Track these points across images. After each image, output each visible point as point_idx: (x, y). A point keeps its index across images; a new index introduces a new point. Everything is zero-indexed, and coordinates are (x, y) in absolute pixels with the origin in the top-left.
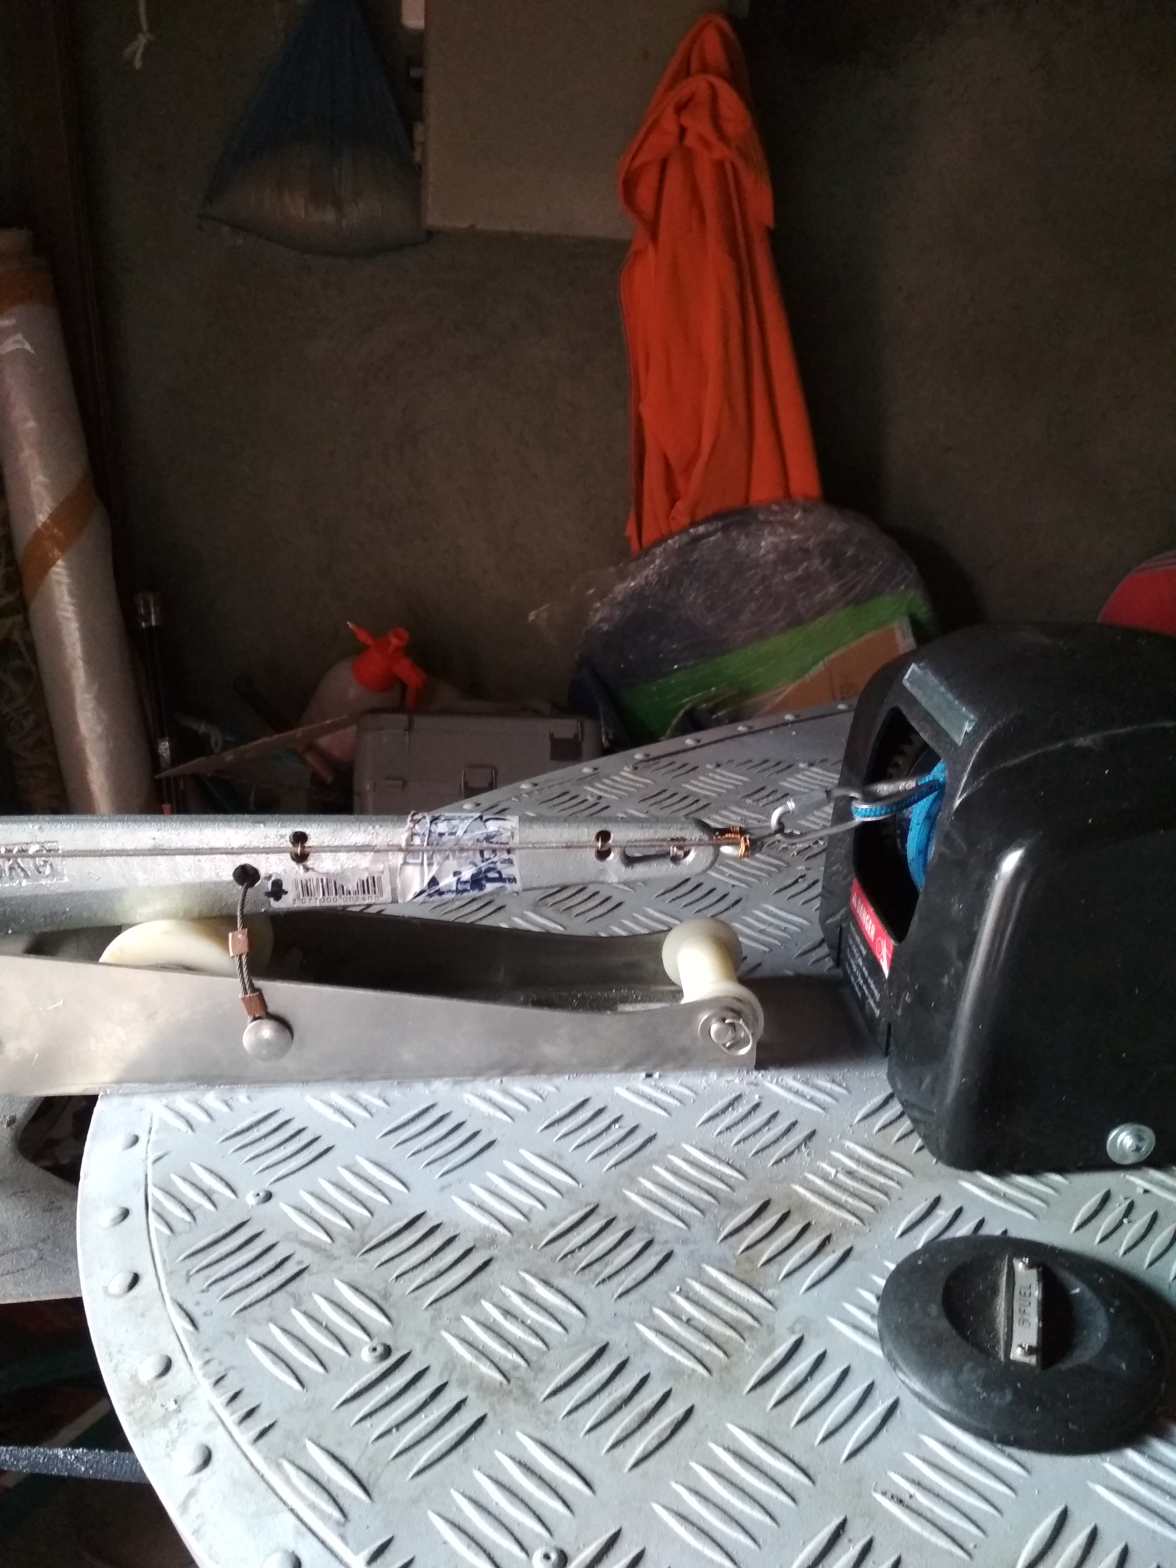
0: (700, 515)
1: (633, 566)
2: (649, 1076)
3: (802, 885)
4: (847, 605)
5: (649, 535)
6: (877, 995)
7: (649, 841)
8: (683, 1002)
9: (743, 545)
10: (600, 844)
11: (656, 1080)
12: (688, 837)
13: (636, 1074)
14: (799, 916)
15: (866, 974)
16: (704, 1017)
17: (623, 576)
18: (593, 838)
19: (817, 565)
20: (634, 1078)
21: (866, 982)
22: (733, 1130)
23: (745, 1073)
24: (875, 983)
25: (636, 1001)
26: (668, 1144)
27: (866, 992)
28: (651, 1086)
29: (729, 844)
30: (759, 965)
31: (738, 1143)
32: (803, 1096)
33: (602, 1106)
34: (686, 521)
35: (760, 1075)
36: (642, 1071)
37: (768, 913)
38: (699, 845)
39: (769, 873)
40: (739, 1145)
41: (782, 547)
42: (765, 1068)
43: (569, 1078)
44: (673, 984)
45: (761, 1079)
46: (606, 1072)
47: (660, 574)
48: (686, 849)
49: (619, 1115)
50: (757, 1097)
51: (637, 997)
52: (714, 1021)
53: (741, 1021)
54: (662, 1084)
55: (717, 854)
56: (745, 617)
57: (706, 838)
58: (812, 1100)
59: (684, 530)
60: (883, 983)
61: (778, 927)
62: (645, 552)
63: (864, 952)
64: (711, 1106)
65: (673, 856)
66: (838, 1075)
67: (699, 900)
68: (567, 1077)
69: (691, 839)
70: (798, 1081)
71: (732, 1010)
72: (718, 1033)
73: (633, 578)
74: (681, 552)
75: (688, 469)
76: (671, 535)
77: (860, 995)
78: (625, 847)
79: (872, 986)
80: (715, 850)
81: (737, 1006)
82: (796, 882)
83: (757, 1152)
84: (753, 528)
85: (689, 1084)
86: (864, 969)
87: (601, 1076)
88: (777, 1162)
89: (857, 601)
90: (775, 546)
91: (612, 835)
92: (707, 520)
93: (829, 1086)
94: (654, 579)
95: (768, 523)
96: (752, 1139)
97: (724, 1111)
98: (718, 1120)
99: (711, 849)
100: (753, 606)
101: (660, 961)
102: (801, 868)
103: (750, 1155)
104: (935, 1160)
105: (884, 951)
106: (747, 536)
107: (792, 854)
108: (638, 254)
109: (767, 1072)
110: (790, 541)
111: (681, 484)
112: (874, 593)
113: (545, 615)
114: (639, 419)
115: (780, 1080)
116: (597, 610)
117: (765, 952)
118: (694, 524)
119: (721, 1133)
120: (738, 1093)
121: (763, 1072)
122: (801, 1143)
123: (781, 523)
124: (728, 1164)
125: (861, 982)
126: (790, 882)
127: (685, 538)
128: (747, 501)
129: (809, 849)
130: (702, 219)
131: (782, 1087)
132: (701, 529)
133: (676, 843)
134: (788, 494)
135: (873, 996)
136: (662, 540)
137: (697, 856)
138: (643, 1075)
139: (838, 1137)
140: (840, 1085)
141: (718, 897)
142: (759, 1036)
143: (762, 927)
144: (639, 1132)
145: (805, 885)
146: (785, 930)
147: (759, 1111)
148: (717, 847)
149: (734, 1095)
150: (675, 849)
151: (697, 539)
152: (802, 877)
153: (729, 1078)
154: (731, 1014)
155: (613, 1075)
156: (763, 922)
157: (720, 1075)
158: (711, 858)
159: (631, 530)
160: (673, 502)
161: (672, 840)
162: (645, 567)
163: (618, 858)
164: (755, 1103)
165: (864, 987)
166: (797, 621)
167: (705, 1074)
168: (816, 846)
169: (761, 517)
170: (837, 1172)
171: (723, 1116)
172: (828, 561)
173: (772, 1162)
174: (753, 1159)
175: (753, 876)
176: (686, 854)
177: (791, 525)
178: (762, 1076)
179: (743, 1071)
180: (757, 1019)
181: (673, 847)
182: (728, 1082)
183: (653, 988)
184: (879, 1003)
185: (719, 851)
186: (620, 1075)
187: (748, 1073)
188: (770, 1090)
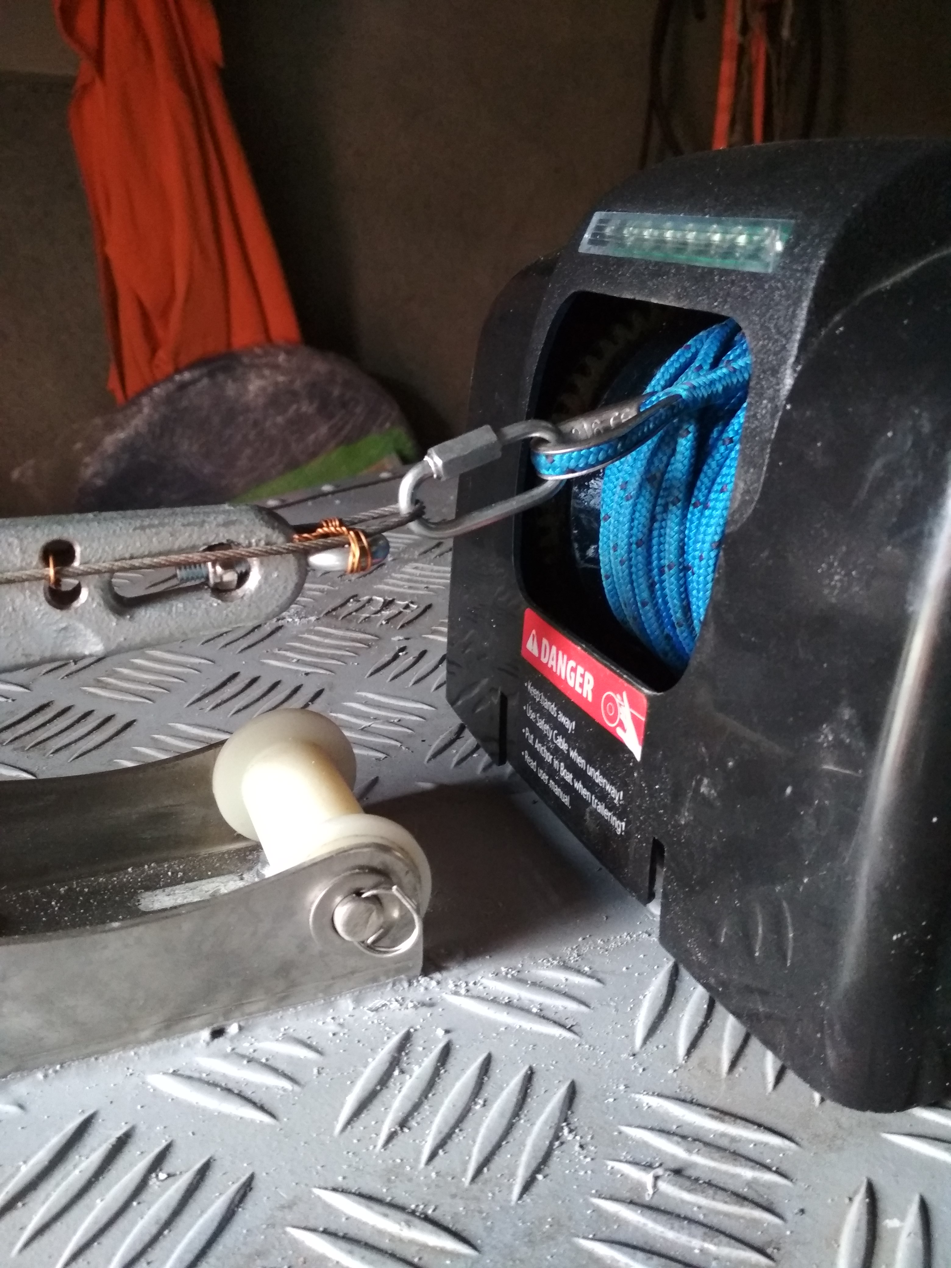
0: (184, 360)
1: (120, 417)
2: (218, 1033)
3: (405, 661)
4: (338, 445)
5: (133, 383)
6: (617, 795)
7: (160, 554)
8: (269, 872)
9: (231, 389)
10: (51, 571)
11: (232, 1039)
12: (242, 539)
13: (190, 1037)
14: (417, 701)
15: (580, 761)
16: (316, 895)
17: (110, 427)
18: (35, 559)
19: (307, 408)
20: (188, 1045)
21: (580, 775)
22: (413, 1123)
23: (406, 985)
24: (604, 774)
25: (175, 882)
26: (285, 1195)
27: (584, 792)
28: (226, 1056)
29: (326, 548)
30: (376, 781)
31: (433, 1155)
32: (523, 1010)
33: (124, 1129)
34: (170, 369)
35: (434, 983)
36: (202, 1027)
37: (367, 703)
38: (268, 553)
39: (355, 651)
40: (437, 1161)
41: (270, 389)
42: (439, 968)
43: (46, 1076)
44: (240, 837)
45: (437, 989)
46: (125, 1047)
47: (149, 424)
48: (241, 569)
49: (164, 1143)
50: (440, 1032)
51: (175, 873)
52: (338, 899)
53: (395, 887)
54: (245, 1047)
55: (305, 570)
56: (243, 462)
57: (279, 539)
58: (543, 1016)
59: (169, 378)
60: (630, 771)
61: (388, 721)
62: (133, 401)
63: (570, 726)
64: (358, 1075)
65: (216, 584)
66: (569, 952)
67: (258, 700)
68: (40, 1076)
69: (250, 545)
70: (505, 979)
71: (373, 870)
72: (352, 924)
73: (123, 429)
74: (169, 400)
75: (165, 313)
76: (156, 384)
77: (566, 800)
78: (112, 572)
79: (600, 779)
80: (299, 560)
81: (378, 859)
82: (396, 657)
83: (479, 1171)
84: (239, 371)
85: (303, 1036)
86: (573, 754)
87: (116, 1056)
88: (527, 1187)
89: (349, 440)
90: (263, 389)
91: (78, 550)
92: (190, 367)
93: (560, 977)
94: (144, 429)
95: (252, 366)
96: (459, 1137)
97: (384, 1080)
98: (376, 1107)
99: (290, 563)
100: (248, 451)
101: (210, 802)
102: (397, 639)
103: (467, 1180)
104: (817, 1096)
105: (625, 713)
106: (235, 380)
107: (379, 623)
108: (85, 88)
109: (445, 974)
110: (276, 384)
111: (160, 333)
112: (362, 432)
113: (30, 473)
114: (107, 261)
115: (471, 984)
116: (87, 465)
117: (378, 759)
118: (178, 371)
119: (392, 1137)
120: (402, 1032)
121: (438, 976)
122: (560, 1122)
123: (267, 365)
124: (427, 1219)
125: (569, 777)
126: (387, 658)
127: (171, 386)
128: (229, 344)
129: (400, 616)
130: (148, 51)
131: (479, 998)
132: (187, 376)
133: (219, 553)
134: (269, 339)
135: (603, 796)
136: (146, 390)
137: (266, 578)
138: (206, 1034)
139: (622, 1087)
140: (579, 972)
141: (288, 692)
142: (424, 908)
143: (365, 724)
144: (214, 1177)
145: (411, 659)
146: (399, 723)
147: (453, 1062)
148: (305, 553)
149: (396, 1039)
150: (219, 569)
151: (183, 387)
152: (402, 649)
153: (378, 1002)
154: (373, 879)
155: (142, 1049)
156: (366, 716)
157: (358, 1001)
158: (293, 579)
159: (114, 383)
160: (154, 351)
161: (211, 548)
162: (133, 417)
163: (98, 600)
164: (441, 1045)
165: (578, 786)
166: (293, 465)
167: (330, 1004)
168: (408, 611)
169: (246, 360)
170: (656, 1178)
171: (385, 1095)
172: (315, 405)
173: (517, 1189)
174: (475, 1187)
175: (333, 657)
176: (243, 578)
177: (275, 367)
178: (438, 983)
179: (400, 981)
180: (419, 878)
181: (214, 566)
182: (376, 1010)
183: (204, 852)
184: (624, 807)
185: (307, 564)
186: (157, 1045)
187: (410, 984)
188: (458, 1010)
